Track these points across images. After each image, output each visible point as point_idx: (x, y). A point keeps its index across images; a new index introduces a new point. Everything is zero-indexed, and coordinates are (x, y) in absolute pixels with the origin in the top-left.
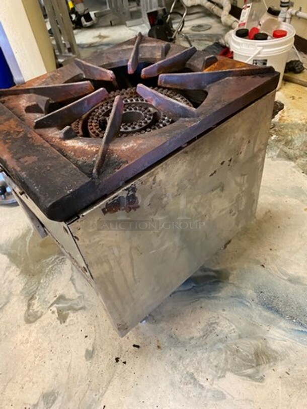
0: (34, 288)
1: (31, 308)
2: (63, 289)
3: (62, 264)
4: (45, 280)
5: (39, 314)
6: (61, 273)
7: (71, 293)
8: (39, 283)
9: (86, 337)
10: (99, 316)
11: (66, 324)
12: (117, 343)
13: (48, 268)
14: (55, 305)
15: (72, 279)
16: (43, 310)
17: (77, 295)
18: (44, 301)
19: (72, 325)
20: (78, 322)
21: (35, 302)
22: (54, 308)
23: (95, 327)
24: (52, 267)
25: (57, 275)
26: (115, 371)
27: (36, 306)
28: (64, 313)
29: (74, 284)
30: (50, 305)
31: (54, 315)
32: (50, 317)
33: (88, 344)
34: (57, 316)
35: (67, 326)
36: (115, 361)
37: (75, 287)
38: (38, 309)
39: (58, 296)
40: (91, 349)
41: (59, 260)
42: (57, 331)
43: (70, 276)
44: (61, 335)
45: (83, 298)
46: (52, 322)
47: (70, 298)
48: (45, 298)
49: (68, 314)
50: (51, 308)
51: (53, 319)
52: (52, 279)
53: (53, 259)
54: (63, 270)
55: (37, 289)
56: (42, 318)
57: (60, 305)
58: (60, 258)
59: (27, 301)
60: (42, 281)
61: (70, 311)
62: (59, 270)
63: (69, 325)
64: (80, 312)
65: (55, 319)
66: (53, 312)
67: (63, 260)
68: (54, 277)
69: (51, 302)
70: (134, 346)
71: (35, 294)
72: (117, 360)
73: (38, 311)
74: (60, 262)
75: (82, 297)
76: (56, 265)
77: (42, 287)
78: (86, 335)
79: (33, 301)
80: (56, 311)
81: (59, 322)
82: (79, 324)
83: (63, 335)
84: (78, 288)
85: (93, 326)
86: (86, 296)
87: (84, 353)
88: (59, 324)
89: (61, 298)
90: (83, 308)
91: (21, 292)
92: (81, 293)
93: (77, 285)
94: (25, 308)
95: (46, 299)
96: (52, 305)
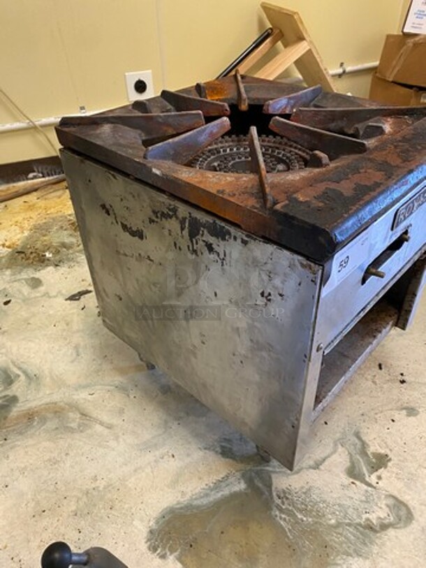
0: (350, 532)
1: (386, 521)
2: (337, 475)
3: (290, 494)
4: (330, 516)
5: (391, 502)
6: (309, 490)
7: (340, 459)
8: (338, 525)
9: (393, 421)
10: (361, 412)
11: (388, 452)
12: (385, 386)
13: (305, 519)
14: (367, 479)
15: (317, 466)
16: (383, 496)
17: (340, 449)
18: (367, 502)
19: (385, 443)
20: (379, 437)
21: (373, 518)
22: (373, 479)
23: (376, 414)
24: (300, 511)
25: (314, 496)
26: (414, 382)
27: (379, 513)
28: (374, 460)
29: (324, 460)
30: (370, 489)
31: (383, 476)
32: (388, 480)
33: (401, 416)
34: (383, 469)
35: (391, 450)
36: (405, 384)
37: (328, 456)
38: (384, 507)
39: (352, 480)
40: (404, 412)
41: (283, 503)
42: (403, 461)
43: (312, 470)
44: (405, 454)
45: (343, 439)
46: (394, 475)
47: (348, 460)
48: (361, 501)
49: (374, 454)
50: (375, 485)
51: (389, 475)
52: (324, 502)
53: (283, 516)
54: (302, 488)
55: (349, 525)
56: (395, 493)
57: (365, 470)
58: (279, 502)
59: (378, 535)
60: (333, 522)
61: (369, 453)
62: (303, 496)
63: (387, 447)
64: (364, 438)
65: (388, 472)
66: (379, 478)
67: (282, 495)
68: (318, 500)
69: (366, 487)
70: (380, 368)
71: (360, 525)
72: (403, 382)
73: (388, 506)
74: (287, 498)
75: (341, 442)
76: (294, 506)
77: (345, 517)
78: (391, 421)
79: (374, 522)
80: (376, 474)
81: (390, 464)
82: (381, 435)
83: (405, 452)
84: (328, 451)
85: (376, 416)
86: (338, 435)
87: (412, 419)
88: (392, 462)
89: (353, 473)
90: (357, 435)
91: (367, 558)
92: (336, 445)
93: (323, 456)
94: (391, 532)
95: (364, 498)
96: (369, 485)
